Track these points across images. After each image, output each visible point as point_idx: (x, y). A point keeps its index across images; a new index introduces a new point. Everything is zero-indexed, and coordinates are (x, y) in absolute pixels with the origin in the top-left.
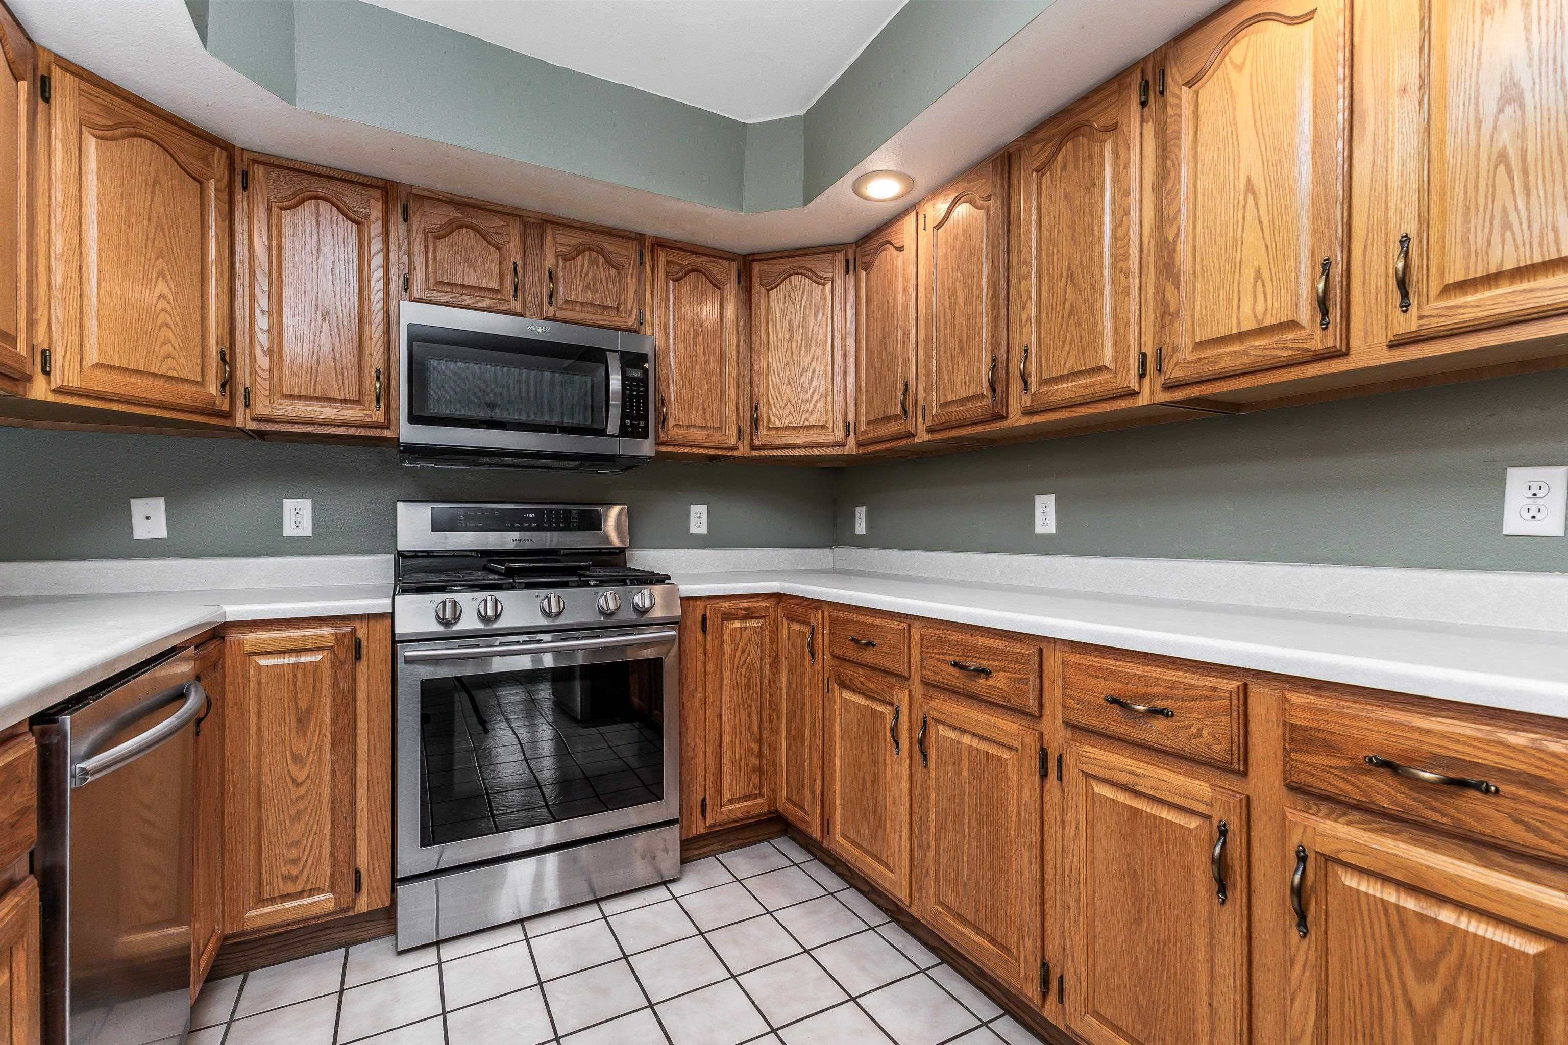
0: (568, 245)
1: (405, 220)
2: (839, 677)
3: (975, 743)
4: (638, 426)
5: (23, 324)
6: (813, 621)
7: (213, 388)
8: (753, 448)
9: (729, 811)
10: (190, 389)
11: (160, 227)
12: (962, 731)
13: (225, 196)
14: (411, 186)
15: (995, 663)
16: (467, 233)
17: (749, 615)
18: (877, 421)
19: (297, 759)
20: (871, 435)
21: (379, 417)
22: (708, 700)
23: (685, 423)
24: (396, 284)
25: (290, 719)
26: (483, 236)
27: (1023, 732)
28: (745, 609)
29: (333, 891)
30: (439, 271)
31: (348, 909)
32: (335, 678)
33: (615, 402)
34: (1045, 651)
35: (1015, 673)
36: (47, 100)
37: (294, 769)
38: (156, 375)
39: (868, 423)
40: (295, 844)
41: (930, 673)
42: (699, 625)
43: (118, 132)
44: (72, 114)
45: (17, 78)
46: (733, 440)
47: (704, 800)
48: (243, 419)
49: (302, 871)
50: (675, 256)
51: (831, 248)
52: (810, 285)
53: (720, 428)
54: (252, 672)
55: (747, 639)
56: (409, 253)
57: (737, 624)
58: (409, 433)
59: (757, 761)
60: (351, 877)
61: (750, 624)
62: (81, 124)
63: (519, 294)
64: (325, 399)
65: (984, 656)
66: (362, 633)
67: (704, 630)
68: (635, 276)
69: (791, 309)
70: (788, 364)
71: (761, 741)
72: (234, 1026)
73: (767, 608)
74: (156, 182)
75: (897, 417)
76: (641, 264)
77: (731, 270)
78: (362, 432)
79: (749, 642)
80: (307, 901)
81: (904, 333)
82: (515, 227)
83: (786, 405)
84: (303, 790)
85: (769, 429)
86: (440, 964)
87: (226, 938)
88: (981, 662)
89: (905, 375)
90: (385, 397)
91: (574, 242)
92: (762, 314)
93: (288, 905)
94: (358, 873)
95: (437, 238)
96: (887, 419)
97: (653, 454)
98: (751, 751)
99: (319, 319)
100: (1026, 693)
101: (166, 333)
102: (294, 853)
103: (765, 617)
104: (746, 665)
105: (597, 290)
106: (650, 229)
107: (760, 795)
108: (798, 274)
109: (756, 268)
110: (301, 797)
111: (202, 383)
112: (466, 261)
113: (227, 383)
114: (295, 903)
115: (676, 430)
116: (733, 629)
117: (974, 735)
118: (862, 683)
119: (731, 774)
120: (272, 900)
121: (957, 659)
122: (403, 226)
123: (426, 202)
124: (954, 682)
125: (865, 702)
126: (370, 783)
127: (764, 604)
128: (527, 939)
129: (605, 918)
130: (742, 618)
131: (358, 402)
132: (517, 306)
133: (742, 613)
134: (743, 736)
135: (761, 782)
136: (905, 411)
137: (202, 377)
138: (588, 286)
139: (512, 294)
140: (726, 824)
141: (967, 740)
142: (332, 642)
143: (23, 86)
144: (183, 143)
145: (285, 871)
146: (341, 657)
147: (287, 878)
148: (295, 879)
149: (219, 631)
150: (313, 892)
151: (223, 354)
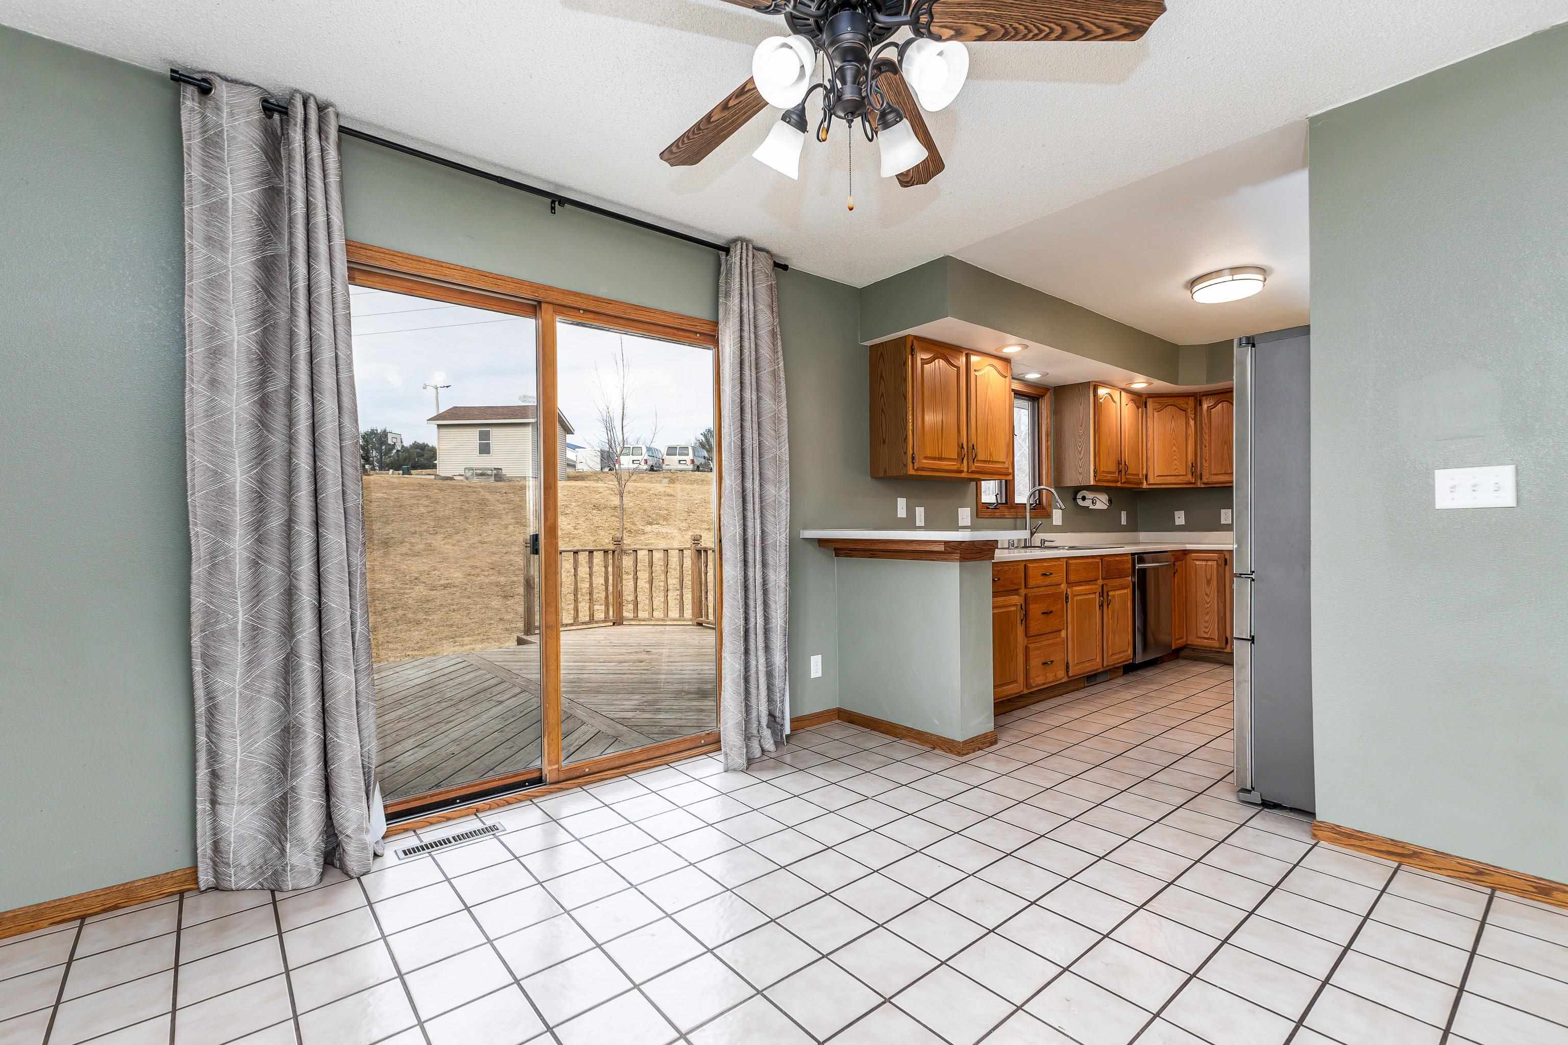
5: (1142, 471)
7: (1190, 476)
10: (1182, 478)
19: (1207, 594)
25: (1205, 581)
29: (1218, 641)
31: (1223, 648)
32: (1218, 570)
36: (1146, 407)
37: (1206, 598)
38: (1173, 475)
40: (1206, 622)
43: (1164, 407)
44: (1152, 409)
48: (1200, 485)
49: (1209, 631)
54: (1195, 566)
60: (1224, 638)
62: (1155, 410)
66: (1227, 556)
74: (1173, 417)
80: (1210, 641)
84: (1209, 605)
87: (1188, 644)
93: (1205, 641)
94: (1227, 638)
101: (1175, 462)
102: (1207, 625)
110: (1208, 608)
111: (1186, 475)
113: (1194, 473)
114: (1207, 641)
120: (1200, 638)
137: (1186, 473)
142: (1217, 559)
143: (1140, 406)
144: (1181, 402)
145: (1204, 629)
146: (1220, 563)
147: (1205, 632)
148: (1207, 633)
149: (1186, 552)
150: (1212, 639)
151: (1192, 464)
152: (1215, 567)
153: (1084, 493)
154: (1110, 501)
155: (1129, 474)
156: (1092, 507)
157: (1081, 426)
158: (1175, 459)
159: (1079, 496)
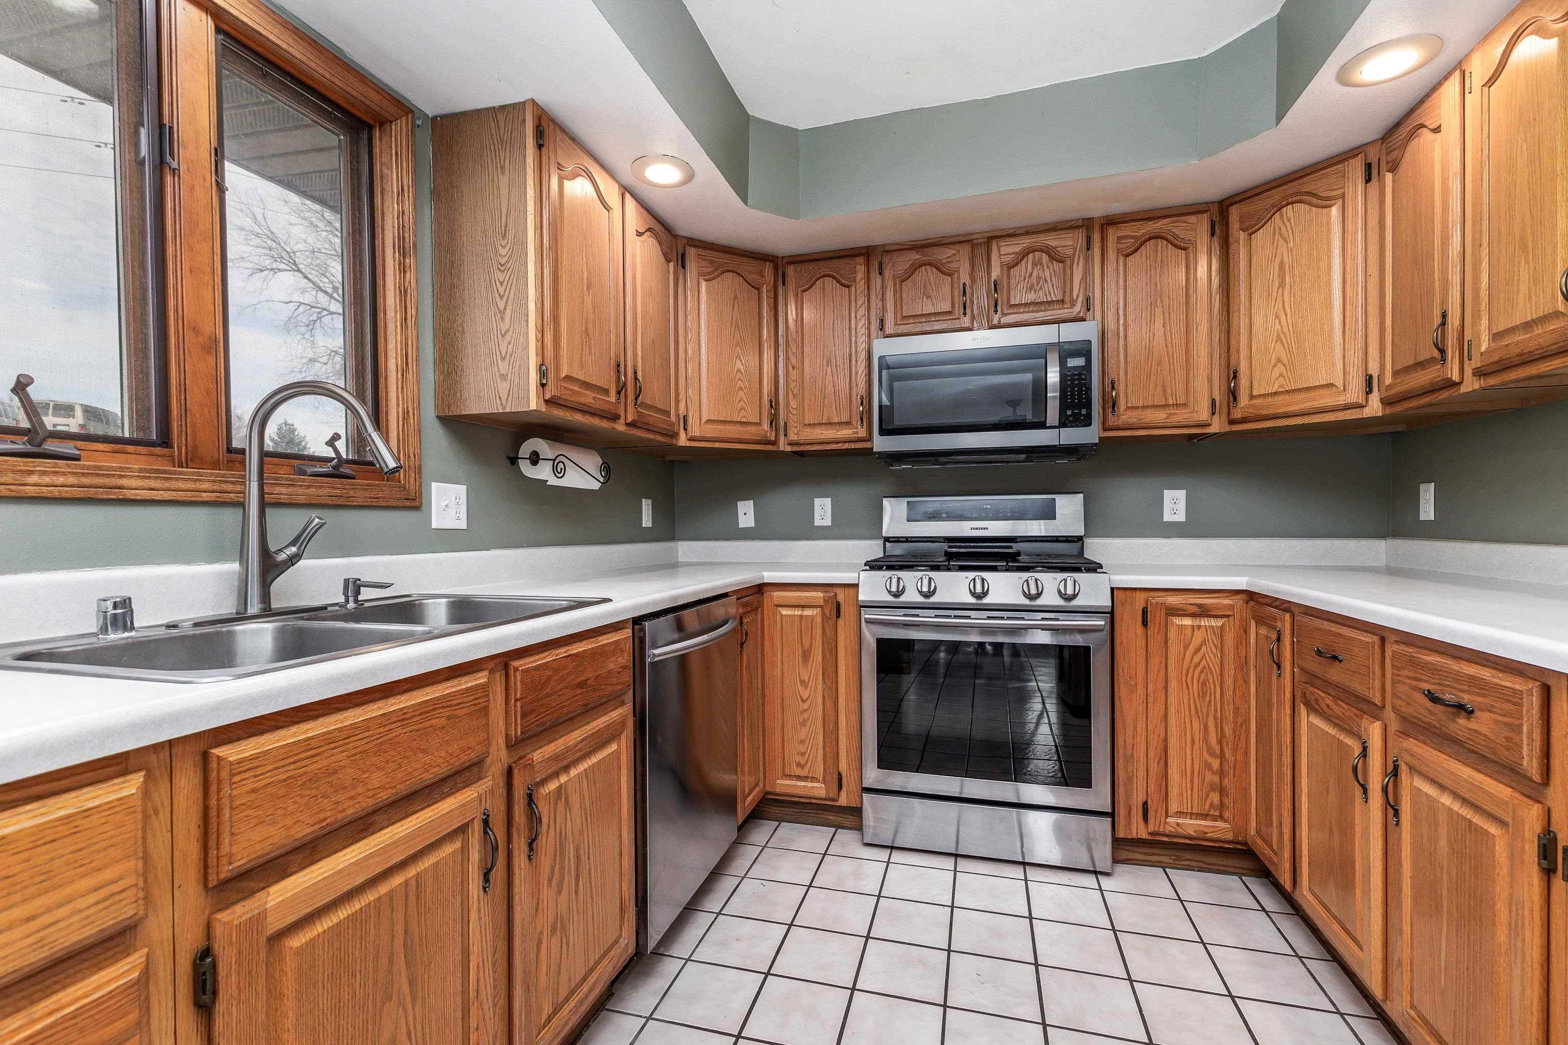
0: (1012, 254)
1: (880, 274)
2: (1304, 695)
3: (1456, 807)
4: (1080, 414)
5: (673, 404)
6: (1279, 625)
7: (766, 426)
8: (1232, 422)
9: (1178, 824)
10: (753, 429)
11: (737, 326)
12: (1442, 787)
13: (772, 294)
14: (884, 245)
15: (1479, 699)
16: (926, 270)
17: (1203, 612)
18: (1407, 370)
19: (802, 682)
20: (1398, 389)
21: (862, 433)
22: (1150, 699)
23: (1141, 404)
24: (875, 325)
25: (799, 653)
26: (937, 269)
27: (1516, 802)
28: (1199, 606)
29: (825, 784)
30: (905, 308)
31: (835, 800)
32: (824, 629)
33: (1053, 394)
34: (1554, 690)
35: (1505, 716)
36: (684, 267)
37: (801, 689)
38: (736, 423)
39: (1396, 373)
40: (802, 742)
41: (1402, 703)
42: (1140, 619)
43: (717, 273)
44: (695, 273)
45: (668, 261)
46: (1203, 414)
47: (1145, 804)
48: (783, 446)
49: (807, 762)
50: (1127, 230)
51: (1343, 157)
52: (1310, 212)
53: (1185, 405)
54: (778, 618)
55: (1201, 639)
56: (883, 299)
57: (1187, 621)
58: (881, 444)
59: (1216, 779)
60: (835, 776)
61: (1204, 622)
62: (699, 275)
63: (968, 311)
64: (830, 424)
65: (1466, 688)
66: (841, 598)
67: (1145, 623)
68: (1081, 264)
69: (1283, 248)
70: (1277, 317)
71: (1222, 756)
72: (766, 850)
73: (1231, 607)
74: (735, 298)
75: (1432, 360)
76: (1088, 249)
77: (1202, 224)
78: (853, 446)
79: (1204, 642)
80: (810, 784)
81: (1442, 244)
82: (965, 250)
83: (1275, 366)
84: (806, 706)
85: (1252, 397)
86: (888, 863)
87: (767, 793)
88: (1463, 695)
89: (1444, 301)
90: (866, 417)
91: (1017, 249)
92: (1243, 264)
93: (799, 783)
94: (840, 774)
95: (903, 281)
96: (1420, 365)
97: (1097, 441)
98: (1209, 767)
99: (825, 366)
100: (1516, 744)
101: (741, 393)
102: (802, 748)
103: (1228, 616)
104: (1199, 669)
105: (1041, 288)
106: (1098, 211)
107: (1221, 817)
108: (1292, 203)
109: (1234, 213)
110: (806, 710)
111: (760, 424)
112: (924, 294)
113: (774, 420)
114: (803, 784)
115: (1129, 413)
116: (1181, 627)
117: (1456, 795)
118: (1328, 706)
119: (1180, 786)
120: (790, 777)
121: (1432, 688)
122: (879, 279)
123: (895, 254)
124: (1429, 718)
125: (1332, 731)
126: (847, 710)
127: (1226, 602)
128: (955, 871)
129: (1026, 880)
130: (1193, 615)
131: (848, 423)
132: (966, 321)
133: (1194, 609)
134: (1196, 747)
135: (1222, 803)
136: (1442, 351)
137: (760, 419)
138: (1031, 288)
139: (962, 311)
140: (1175, 837)
141: (1446, 800)
142: (822, 603)
143: (671, 265)
144: (749, 267)
145: (798, 758)
146: (828, 614)
147: (799, 765)
148: (803, 767)
149: (760, 588)
150: (813, 779)
151: (771, 402)
152: (819, 619)
153: (537, 444)
154: (606, 469)
155: (645, 405)
156: (553, 481)
157: (504, 237)
158: (741, 389)
159: (526, 449)
